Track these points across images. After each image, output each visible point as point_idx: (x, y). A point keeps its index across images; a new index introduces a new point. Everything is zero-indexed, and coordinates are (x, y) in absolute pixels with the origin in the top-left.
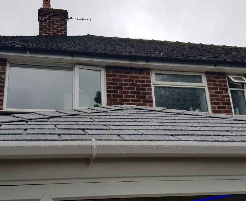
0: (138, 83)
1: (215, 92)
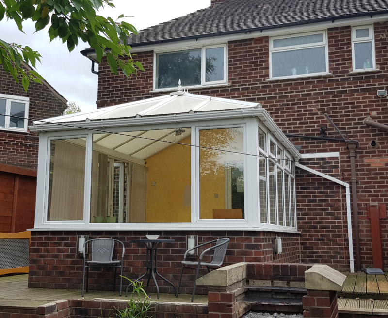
0: (257, 53)
1: (336, 49)
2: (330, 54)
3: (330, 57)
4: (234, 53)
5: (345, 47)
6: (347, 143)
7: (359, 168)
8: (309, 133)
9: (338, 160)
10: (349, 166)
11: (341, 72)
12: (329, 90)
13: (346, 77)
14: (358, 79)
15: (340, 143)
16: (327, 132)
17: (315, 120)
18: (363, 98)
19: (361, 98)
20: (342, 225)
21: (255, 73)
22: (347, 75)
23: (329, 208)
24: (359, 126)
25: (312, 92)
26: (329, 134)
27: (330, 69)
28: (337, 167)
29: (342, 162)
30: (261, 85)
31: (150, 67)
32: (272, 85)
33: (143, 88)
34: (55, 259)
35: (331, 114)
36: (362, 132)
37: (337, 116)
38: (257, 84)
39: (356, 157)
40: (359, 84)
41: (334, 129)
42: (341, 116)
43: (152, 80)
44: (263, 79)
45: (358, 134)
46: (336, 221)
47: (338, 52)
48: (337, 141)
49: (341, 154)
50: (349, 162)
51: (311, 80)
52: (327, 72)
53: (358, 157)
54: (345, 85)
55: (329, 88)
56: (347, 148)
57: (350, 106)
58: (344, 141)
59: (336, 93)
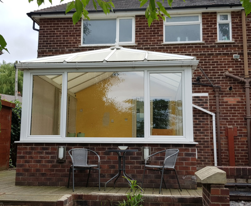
1: (207, 26)
2: (203, 29)
3: (203, 31)
4: (140, 24)
5: (213, 25)
6: (214, 88)
7: (220, 104)
9: (208, 98)
10: (215, 102)
11: (210, 42)
12: (202, 53)
13: (213, 45)
14: (221, 47)
15: (209, 87)
16: (201, 80)
18: (224, 59)
19: (222, 59)
20: (209, 140)
21: (154, 38)
22: (214, 44)
23: (201, 129)
24: (221, 77)
26: (202, 81)
27: (204, 39)
28: (206, 103)
29: (210, 100)
30: (158, 47)
31: (79, 28)
32: (165, 47)
33: (73, 43)
34: (38, 164)
35: (204, 69)
36: (223, 81)
37: (207, 70)
38: (155, 46)
40: (221, 50)
41: (205, 78)
42: (210, 70)
43: (80, 38)
44: (159, 42)
45: (220, 82)
46: (206, 137)
47: (208, 29)
48: (207, 86)
49: (209, 94)
50: (215, 100)
51: (191, 45)
52: (201, 41)
53: (220, 96)
54: (213, 50)
55: (202, 51)
56: (214, 91)
57: (215, 64)
58: (212, 86)
59: (207, 55)
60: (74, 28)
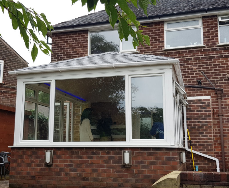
0: (156, 32)
1: (208, 30)
2: (204, 33)
3: (204, 35)
5: (214, 29)
6: (216, 90)
7: (223, 106)
8: (190, 83)
9: (210, 101)
10: (218, 105)
11: (211, 45)
12: (204, 56)
13: (214, 48)
14: (223, 49)
15: (211, 90)
16: (203, 83)
17: (195, 75)
18: (226, 61)
19: (224, 62)
21: (155, 45)
22: (215, 47)
23: (204, 132)
24: (223, 79)
25: (193, 57)
26: (204, 84)
27: (204, 43)
28: (209, 106)
29: (212, 102)
30: (159, 53)
31: (86, 40)
32: (166, 52)
35: (205, 72)
36: (226, 83)
37: (209, 73)
38: (156, 52)
39: (221, 99)
40: (223, 52)
41: (207, 81)
42: (212, 73)
43: (87, 49)
44: (160, 48)
45: (223, 85)
46: (209, 140)
47: (209, 32)
48: (209, 89)
49: (212, 97)
50: (218, 102)
51: (192, 50)
52: (202, 44)
53: (223, 99)
54: (214, 52)
55: (203, 54)
56: (216, 93)
57: (217, 66)
58: (214, 89)
59: (208, 58)
60: (82, 40)
